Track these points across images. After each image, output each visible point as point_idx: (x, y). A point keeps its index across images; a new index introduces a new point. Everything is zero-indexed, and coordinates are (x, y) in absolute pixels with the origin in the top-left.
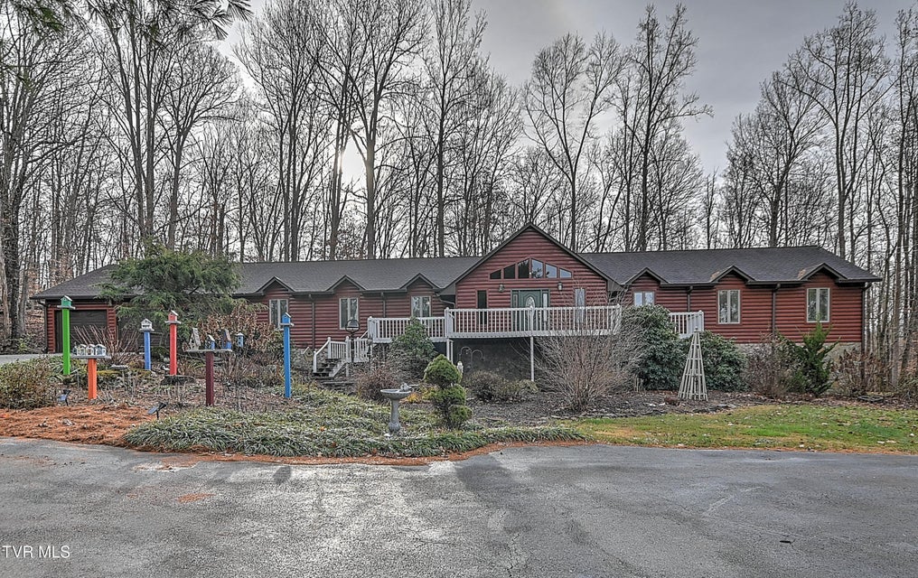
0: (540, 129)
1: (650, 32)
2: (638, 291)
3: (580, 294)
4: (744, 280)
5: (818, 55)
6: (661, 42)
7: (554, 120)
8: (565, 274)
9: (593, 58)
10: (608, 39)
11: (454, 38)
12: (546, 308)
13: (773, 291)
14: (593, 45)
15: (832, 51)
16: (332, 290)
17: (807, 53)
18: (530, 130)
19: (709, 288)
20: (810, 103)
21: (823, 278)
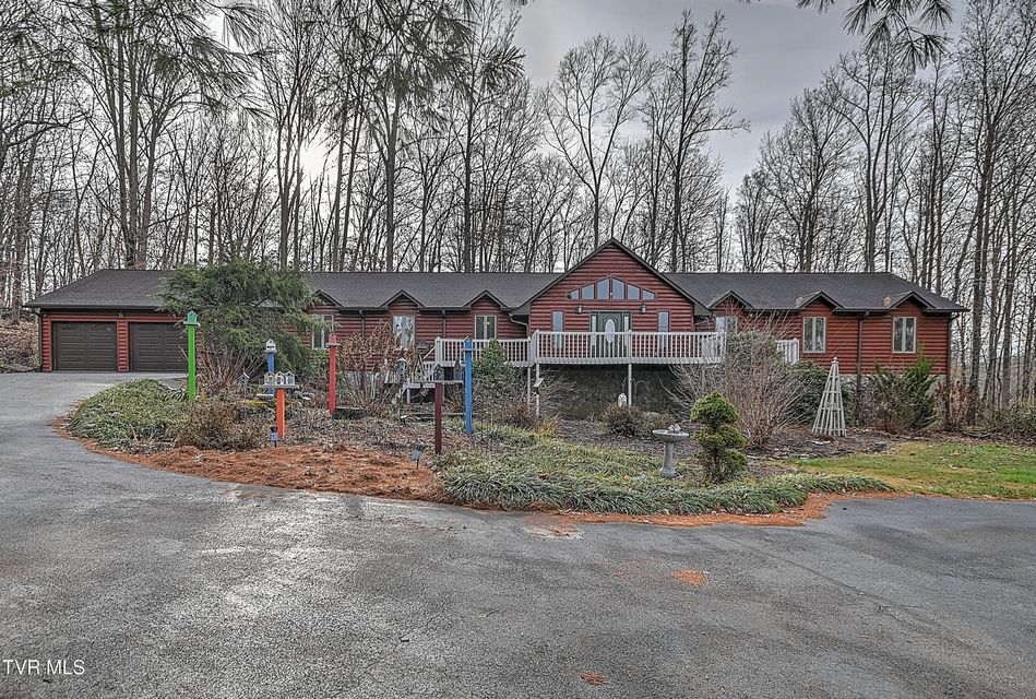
0: (560, 136)
1: (686, 40)
2: (719, 315)
3: (663, 317)
4: (831, 306)
5: (853, 74)
6: (697, 50)
7: (578, 127)
8: (648, 296)
9: (621, 63)
10: (638, 43)
11: (486, 30)
12: (628, 332)
13: (860, 320)
14: (623, 49)
15: (865, 70)
16: (386, 306)
17: (841, 72)
18: (551, 135)
19: (795, 313)
20: (839, 122)
21: (911, 307)
